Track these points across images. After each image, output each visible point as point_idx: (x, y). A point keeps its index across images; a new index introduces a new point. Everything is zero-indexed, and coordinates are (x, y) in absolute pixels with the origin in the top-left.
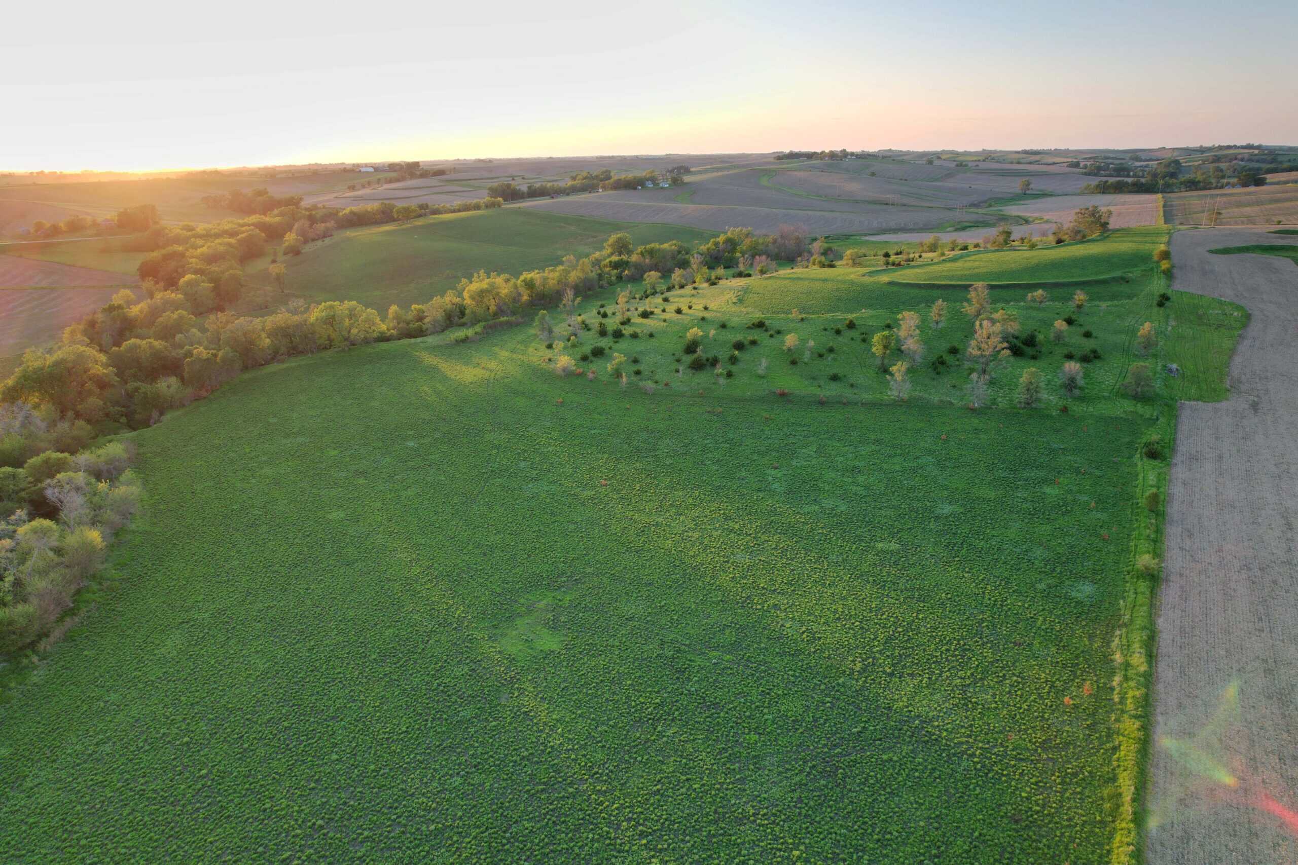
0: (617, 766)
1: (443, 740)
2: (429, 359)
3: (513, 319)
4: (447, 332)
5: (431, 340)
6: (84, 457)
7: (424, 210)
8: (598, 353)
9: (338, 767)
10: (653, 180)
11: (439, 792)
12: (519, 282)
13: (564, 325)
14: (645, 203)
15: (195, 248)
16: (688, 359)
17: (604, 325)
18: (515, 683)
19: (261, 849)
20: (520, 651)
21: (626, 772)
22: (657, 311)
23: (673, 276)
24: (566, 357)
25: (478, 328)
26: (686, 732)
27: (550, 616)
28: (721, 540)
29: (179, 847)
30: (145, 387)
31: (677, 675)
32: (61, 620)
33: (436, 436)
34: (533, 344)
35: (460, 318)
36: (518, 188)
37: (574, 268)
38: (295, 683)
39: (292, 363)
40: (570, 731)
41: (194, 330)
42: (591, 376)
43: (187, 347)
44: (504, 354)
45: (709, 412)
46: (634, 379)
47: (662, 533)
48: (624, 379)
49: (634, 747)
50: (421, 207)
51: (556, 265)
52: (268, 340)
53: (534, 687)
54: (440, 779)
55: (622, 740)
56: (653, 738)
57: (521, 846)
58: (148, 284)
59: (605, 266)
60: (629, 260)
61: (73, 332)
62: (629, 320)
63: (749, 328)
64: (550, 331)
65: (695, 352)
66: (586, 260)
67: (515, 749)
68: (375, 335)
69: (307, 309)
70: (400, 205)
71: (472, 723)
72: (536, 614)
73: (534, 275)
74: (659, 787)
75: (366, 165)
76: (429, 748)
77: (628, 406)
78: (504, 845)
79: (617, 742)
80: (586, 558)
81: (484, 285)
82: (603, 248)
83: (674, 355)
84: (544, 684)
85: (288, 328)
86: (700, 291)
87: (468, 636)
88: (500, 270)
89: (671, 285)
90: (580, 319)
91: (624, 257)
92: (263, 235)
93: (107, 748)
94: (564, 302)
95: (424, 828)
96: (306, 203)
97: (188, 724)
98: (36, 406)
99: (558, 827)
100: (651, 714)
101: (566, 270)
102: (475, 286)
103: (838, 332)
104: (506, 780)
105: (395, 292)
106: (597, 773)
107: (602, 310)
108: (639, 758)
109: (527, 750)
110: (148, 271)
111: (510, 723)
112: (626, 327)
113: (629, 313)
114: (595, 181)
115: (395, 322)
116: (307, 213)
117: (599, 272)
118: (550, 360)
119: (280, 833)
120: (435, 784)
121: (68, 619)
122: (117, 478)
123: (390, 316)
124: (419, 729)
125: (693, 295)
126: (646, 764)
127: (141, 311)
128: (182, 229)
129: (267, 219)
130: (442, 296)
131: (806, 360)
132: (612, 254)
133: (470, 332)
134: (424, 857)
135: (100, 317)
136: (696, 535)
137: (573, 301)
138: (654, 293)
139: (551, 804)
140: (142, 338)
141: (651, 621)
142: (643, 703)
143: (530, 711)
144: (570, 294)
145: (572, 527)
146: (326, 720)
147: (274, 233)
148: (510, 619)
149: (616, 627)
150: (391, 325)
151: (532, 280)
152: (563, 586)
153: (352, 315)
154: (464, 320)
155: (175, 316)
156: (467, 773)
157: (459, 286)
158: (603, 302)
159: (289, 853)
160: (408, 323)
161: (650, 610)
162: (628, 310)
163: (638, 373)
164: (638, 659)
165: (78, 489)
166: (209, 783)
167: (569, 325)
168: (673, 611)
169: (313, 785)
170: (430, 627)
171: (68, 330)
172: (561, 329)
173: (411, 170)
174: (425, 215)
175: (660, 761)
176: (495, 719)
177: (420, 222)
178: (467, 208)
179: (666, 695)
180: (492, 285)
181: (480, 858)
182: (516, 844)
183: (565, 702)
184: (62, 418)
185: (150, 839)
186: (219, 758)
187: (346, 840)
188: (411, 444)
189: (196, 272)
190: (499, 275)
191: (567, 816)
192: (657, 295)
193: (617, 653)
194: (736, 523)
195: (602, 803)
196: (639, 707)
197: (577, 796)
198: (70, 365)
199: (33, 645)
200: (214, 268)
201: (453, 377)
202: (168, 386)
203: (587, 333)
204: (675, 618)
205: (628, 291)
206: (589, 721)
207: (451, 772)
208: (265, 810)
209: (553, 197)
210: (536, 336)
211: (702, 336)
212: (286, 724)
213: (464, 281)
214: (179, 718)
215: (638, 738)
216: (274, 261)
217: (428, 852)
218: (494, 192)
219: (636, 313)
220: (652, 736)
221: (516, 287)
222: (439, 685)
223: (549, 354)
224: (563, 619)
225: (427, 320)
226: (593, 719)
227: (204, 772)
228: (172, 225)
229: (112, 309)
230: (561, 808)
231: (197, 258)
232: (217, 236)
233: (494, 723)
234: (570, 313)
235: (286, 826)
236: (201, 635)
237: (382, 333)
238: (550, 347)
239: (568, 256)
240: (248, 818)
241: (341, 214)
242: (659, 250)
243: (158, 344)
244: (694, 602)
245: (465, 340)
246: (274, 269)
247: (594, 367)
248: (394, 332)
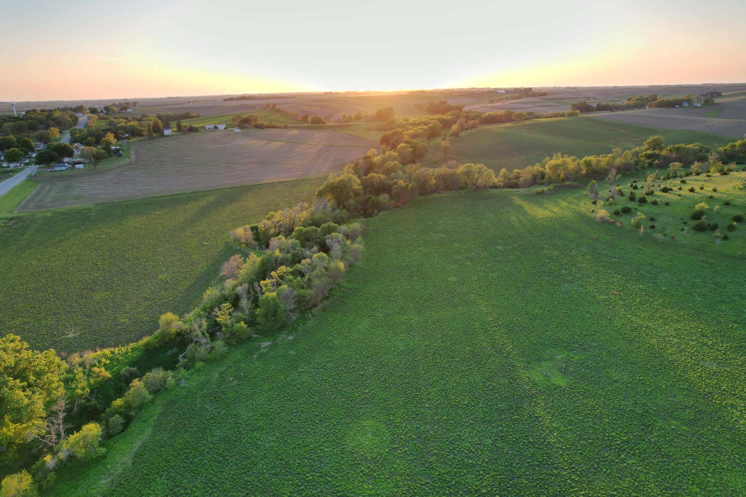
0: (589, 469)
1: (486, 417)
2: (518, 201)
3: (574, 184)
4: (532, 187)
5: (521, 191)
6: (343, 227)
7: (531, 115)
8: (627, 211)
9: (428, 411)
10: (689, 101)
11: (478, 444)
12: (581, 161)
13: (607, 191)
14: (680, 117)
15: (407, 129)
16: (693, 223)
17: (634, 193)
18: (534, 398)
19: (384, 438)
20: (541, 380)
21: (594, 475)
22: (674, 188)
23: (692, 167)
24: (604, 211)
25: (551, 187)
26: (642, 466)
27: (563, 365)
28: (695, 349)
29: (350, 422)
30: (374, 198)
31: (643, 427)
32: (322, 301)
33: (515, 246)
34: (584, 200)
35: (541, 180)
36: (590, 105)
37: (620, 156)
38: (415, 361)
39: (445, 194)
40: (561, 437)
41: (400, 172)
42: (618, 224)
43: (395, 180)
44: (564, 204)
45: (702, 261)
46: (649, 230)
47: (650, 333)
48: (642, 230)
49: (603, 461)
50: (529, 114)
51: (609, 153)
52: (434, 181)
53: (545, 404)
54: (480, 437)
55: (595, 454)
56: (617, 461)
57: (518, 492)
58: (383, 147)
59: (642, 156)
60: (660, 154)
61: (349, 167)
62: (652, 192)
64: (597, 194)
65: (699, 219)
66: (629, 152)
67: (526, 436)
68: (490, 184)
69: (457, 167)
70: (517, 112)
71: (505, 412)
72: (555, 362)
73: (592, 159)
74: (615, 493)
75: (501, 89)
76: (477, 418)
77: (641, 248)
78: (508, 487)
79: (591, 454)
80: (594, 337)
81: (559, 161)
82: (643, 145)
83: (682, 219)
84: (552, 404)
85: (446, 175)
86: (711, 178)
87: (512, 363)
88: (570, 154)
89: (689, 173)
90: (618, 188)
91: (657, 152)
92: (441, 125)
93: (330, 365)
94: (609, 176)
95: (466, 460)
96: (466, 109)
97: (364, 366)
98: (329, 201)
99: (543, 490)
100: (619, 445)
101: (613, 156)
102: (553, 162)
104: (517, 451)
105: (506, 161)
106: (574, 468)
107: (634, 184)
108: (604, 470)
109: (533, 439)
110: (385, 140)
111: (526, 420)
112: (649, 196)
113: (653, 188)
114: (644, 102)
115: (503, 179)
116: (466, 114)
117: (637, 160)
118: (593, 211)
119: (394, 434)
120: (477, 439)
121: (325, 301)
122: (355, 240)
123: (501, 174)
124: (474, 406)
125: (706, 181)
126: (608, 475)
127: (378, 160)
128: (403, 120)
129: (444, 117)
130: (533, 166)
132: (648, 149)
133: (546, 189)
134: (462, 476)
135: (361, 161)
136: (676, 340)
137: (615, 176)
138: (675, 177)
139: (541, 475)
140: (376, 173)
141: (630, 387)
142: (614, 436)
143: (540, 417)
144: (614, 172)
145: (588, 316)
146: (427, 385)
147: (446, 124)
148: (539, 360)
149: (605, 384)
150: (501, 180)
151: (590, 161)
152: (575, 350)
153: (480, 172)
154: (543, 181)
155: (393, 164)
156: (496, 439)
157: (543, 161)
158: (636, 179)
159: (397, 446)
160: (510, 180)
161: (631, 380)
162: (653, 186)
163: (653, 227)
164: (616, 408)
165: (338, 242)
166: (368, 397)
167: (610, 191)
168: (648, 385)
169: (414, 416)
170: (491, 352)
171: (347, 166)
172: (604, 193)
173: (527, 92)
174: (530, 118)
175: (618, 477)
176: (518, 415)
177: (527, 122)
178: (556, 116)
179: (631, 437)
180: (564, 163)
181: (492, 489)
182: (515, 490)
183: (562, 418)
184: (338, 207)
185: (340, 414)
186: (374, 387)
187: (425, 451)
188: (499, 248)
189: (406, 142)
190: (569, 157)
191: (549, 486)
192: (677, 178)
193: (602, 400)
194: (710, 340)
195: (573, 487)
196: (611, 438)
197: (558, 477)
198: (345, 183)
199: (310, 309)
200: (415, 141)
201: (530, 213)
202: (384, 198)
203: (622, 197)
204: (649, 390)
205: (655, 174)
206: (575, 435)
207: (486, 435)
208: (390, 420)
209: (612, 111)
210: (587, 195)
211: (708, 209)
212: (407, 380)
213: (547, 158)
214: (361, 361)
215: (606, 457)
216: (444, 139)
217: (465, 474)
218: (575, 107)
219: (659, 189)
220: (616, 459)
221: (579, 164)
222: (490, 385)
223: (593, 207)
224: (571, 369)
225: (521, 179)
226: (578, 435)
227: (367, 391)
228: (399, 118)
229: (367, 157)
230: (546, 480)
231: (408, 135)
232: (419, 124)
233: (516, 417)
234: (611, 184)
235: (398, 432)
236: (377, 324)
237: (494, 183)
238: (594, 203)
239: (617, 149)
240: (382, 421)
241: (483, 116)
242: (684, 148)
243: (383, 177)
244: (665, 384)
245: (542, 193)
246: (444, 144)
247: (622, 219)
248: (501, 184)
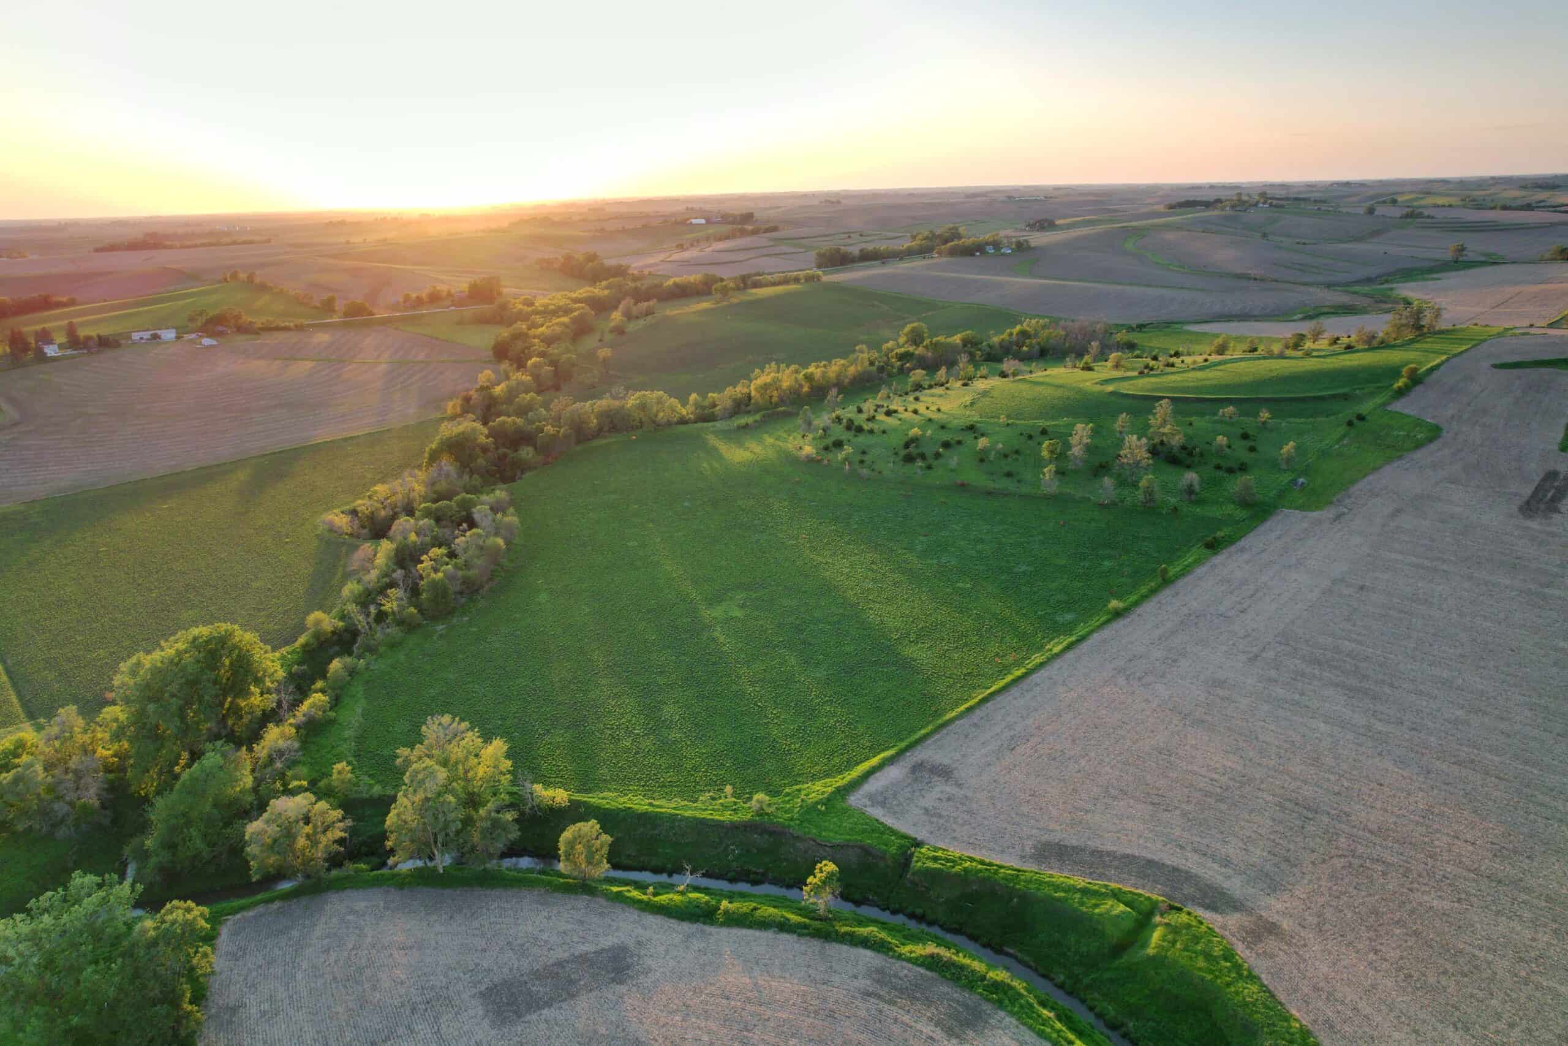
2: (714, 442)
3: (789, 409)
4: (733, 418)
5: (718, 424)
8: (838, 444)
10: (995, 244)
12: (800, 376)
16: (903, 452)
22: (901, 410)
24: (810, 447)
25: (758, 417)
27: (742, 602)
30: (511, 454)
33: (704, 500)
34: (794, 433)
35: (746, 407)
39: (612, 439)
41: (542, 410)
42: (826, 462)
43: (537, 424)
44: (770, 440)
48: (847, 467)
50: (743, 280)
52: (595, 421)
58: (505, 366)
63: (962, 429)
64: (809, 424)
65: (910, 446)
68: (676, 419)
69: (626, 397)
83: (894, 449)
85: (611, 410)
86: (949, 392)
98: (452, 464)
102: (761, 382)
103: (1030, 437)
105: (701, 376)
107: (861, 406)
115: (694, 408)
118: (800, 448)
123: (691, 402)
125: (940, 396)
127: (502, 391)
130: (734, 387)
131: (992, 459)
133: (750, 420)
135: (473, 395)
137: (837, 398)
140: (508, 416)
144: (834, 391)
150: (691, 410)
151: (812, 374)
153: (659, 401)
154: (749, 408)
155: (527, 397)
160: (704, 409)
163: (862, 462)
171: (450, 403)
172: (822, 421)
174: (744, 289)
177: (738, 298)
188: (686, 504)
190: (788, 367)
198: (466, 436)
201: (727, 457)
202: (526, 453)
203: (839, 426)
211: (921, 435)
213: (757, 371)
218: (822, 258)
219: (884, 411)
221: (797, 380)
229: (483, 389)
237: (681, 417)
238: (804, 437)
239: (861, 346)
243: (519, 421)
245: (746, 426)
246: (603, 353)
247: (831, 456)
248: (691, 416)
